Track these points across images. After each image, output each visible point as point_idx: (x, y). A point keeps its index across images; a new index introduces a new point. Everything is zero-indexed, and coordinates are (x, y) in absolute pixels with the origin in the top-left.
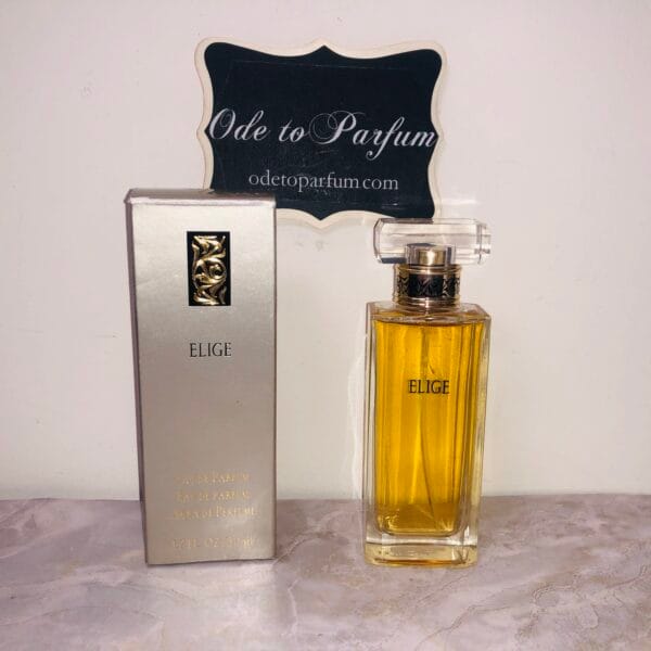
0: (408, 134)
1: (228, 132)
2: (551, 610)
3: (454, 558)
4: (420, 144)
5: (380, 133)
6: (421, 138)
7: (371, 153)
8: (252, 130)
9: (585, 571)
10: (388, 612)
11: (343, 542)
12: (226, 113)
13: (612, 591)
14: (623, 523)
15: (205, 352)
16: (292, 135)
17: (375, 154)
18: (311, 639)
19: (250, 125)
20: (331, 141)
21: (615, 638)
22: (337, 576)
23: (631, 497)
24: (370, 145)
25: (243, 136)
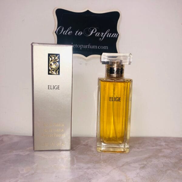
0: (111, 34)
1: (61, 32)
2: (150, 163)
3: (123, 151)
4: (114, 37)
5: (103, 33)
6: (114, 35)
7: (101, 39)
8: (68, 32)
9: (160, 155)
10: (102, 163)
11: (91, 147)
12: (61, 27)
13: (168, 159)
14: (171, 143)
15: (52, 88)
16: (79, 34)
17: (102, 39)
18: (80, 169)
19: (67, 31)
20: (90, 35)
21: (168, 170)
22: (88, 154)
23: (174, 138)
24: (100, 37)
25: (66, 34)
